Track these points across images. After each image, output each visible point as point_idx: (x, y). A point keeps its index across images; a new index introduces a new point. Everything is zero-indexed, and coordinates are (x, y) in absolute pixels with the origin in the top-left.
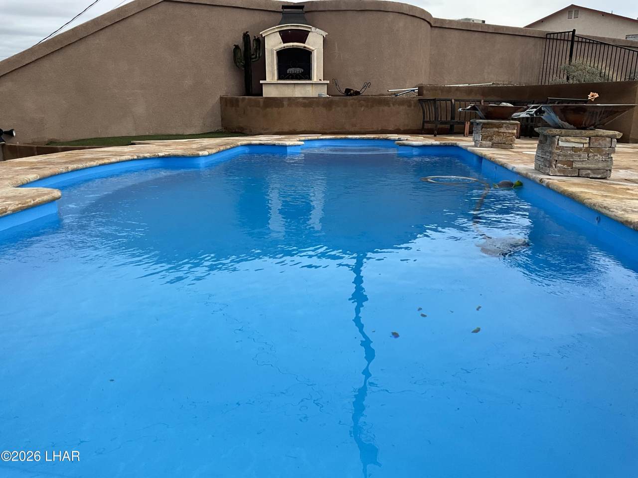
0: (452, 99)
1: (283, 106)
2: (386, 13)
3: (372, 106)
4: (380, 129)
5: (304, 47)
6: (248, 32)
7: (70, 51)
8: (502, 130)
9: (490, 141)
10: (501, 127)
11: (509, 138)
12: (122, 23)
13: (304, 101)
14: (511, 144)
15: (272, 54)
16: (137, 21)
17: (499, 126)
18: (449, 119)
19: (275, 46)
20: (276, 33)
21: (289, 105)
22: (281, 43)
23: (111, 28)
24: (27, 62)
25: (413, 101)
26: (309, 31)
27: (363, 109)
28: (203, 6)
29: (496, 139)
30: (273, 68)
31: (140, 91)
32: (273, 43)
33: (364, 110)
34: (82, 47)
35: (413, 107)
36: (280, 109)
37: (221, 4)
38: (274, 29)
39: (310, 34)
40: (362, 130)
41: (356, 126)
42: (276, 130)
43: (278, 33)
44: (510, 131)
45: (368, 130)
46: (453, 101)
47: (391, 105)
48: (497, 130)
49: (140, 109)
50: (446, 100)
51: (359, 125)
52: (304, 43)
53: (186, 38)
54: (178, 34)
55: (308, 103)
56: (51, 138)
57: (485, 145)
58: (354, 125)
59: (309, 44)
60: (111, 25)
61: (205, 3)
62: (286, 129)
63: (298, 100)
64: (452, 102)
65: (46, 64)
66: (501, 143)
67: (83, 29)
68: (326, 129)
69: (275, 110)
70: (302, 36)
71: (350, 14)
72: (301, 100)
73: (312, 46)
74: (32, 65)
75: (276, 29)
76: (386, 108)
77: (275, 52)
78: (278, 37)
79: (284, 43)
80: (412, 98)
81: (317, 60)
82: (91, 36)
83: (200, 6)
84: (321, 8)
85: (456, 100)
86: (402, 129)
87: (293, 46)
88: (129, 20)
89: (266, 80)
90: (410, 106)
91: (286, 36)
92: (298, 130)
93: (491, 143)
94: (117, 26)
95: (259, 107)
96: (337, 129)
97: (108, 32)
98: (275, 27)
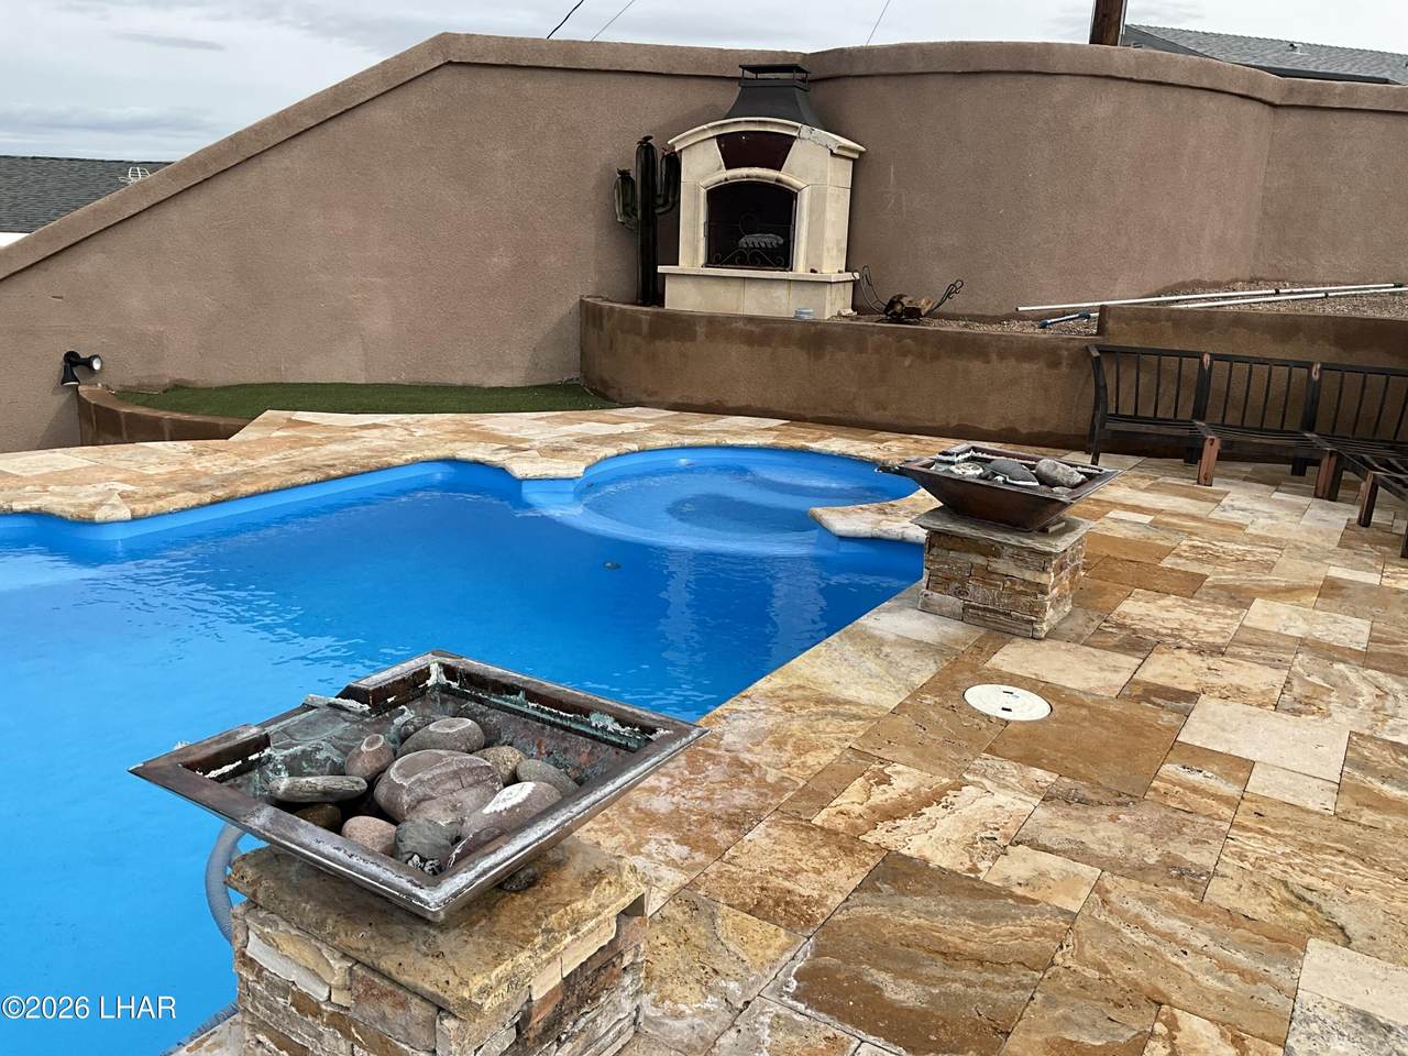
0: (1203, 354)
1: (693, 338)
2: (1046, 79)
3: (935, 357)
4: (954, 423)
5: (778, 180)
6: (651, 138)
7: (226, 187)
8: (1001, 566)
9: (959, 593)
10: (997, 555)
11: (1024, 599)
12: (346, 121)
13: (748, 327)
14: (1032, 622)
15: (697, 196)
16: (381, 114)
17: (992, 551)
18: (1186, 412)
19: (703, 177)
20: (708, 142)
21: (710, 336)
22: (719, 169)
23: (318, 131)
24: (133, 212)
25: (1067, 349)
26: (794, 138)
27: (907, 363)
28: (548, 73)
29: (978, 593)
30: (695, 233)
31: (379, 280)
32: (702, 168)
33: (910, 366)
34: (251, 177)
35: (1064, 369)
36: (688, 344)
37: (593, 67)
38: (704, 130)
39: (796, 144)
40: (902, 422)
41: (885, 409)
42: (674, 398)
43: (715, 141)
44: (1028, 575)
45: (920, 424)
46: (1207, 358)
47: (994, 357)
48: (980, 560)
49: (378, 322)
50: (1181, 354)
51: (894, 406)
52: (779, 169)
53: (499, 153)
54: (478, 143)
55: (763, 332)
56: (178, 377)
57: (940, 605)
58: (881, 405)
59: (791, 172)
60: (318, 125)
61: (551, 65)
62: (700, 397)
63: (734, 325)
64: (1202, 363)
65: (173, 214)
66: (997, 612)
67: (253, 137)
68: (804, 409)
69: (674, 346)
70: (774, 150)
71: (933, 84)
72: (740, 324)
73: (799, 177)
74: (145, 217)
75: (709, 130)
76: (977, 366)
77: (703, 192)
78: (713, 153)
79: (728, 168)
80: (1064, 340)
81: (810, 216)
82: (275, 151)
83: (540, 72)
84: (860, 70)
85: (1214, 357)
86: (1024, 431)
87: (748, 177)
88: (360, 113)
89: (677, 264)
90: (1054, 364)
91: (735, 150)
92: (730, 405)
93: (960, 603)
94: (332, 127)
95: (639, 334)
96: (833, 411)
97: (310, 141)
98: (705, 127)
